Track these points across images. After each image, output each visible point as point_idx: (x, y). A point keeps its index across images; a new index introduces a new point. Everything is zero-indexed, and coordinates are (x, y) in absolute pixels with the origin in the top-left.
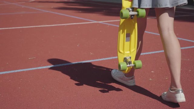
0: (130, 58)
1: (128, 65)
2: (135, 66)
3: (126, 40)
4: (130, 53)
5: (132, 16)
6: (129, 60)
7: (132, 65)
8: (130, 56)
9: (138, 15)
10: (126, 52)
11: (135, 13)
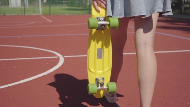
0: (103, 79)
1: (100, 88)
2: (108, 89)
3: (97, 57)
4: (103, 73)
5: (102, 25)
6: (101, 81)
7: (104, 87)
8: (103, 76)
9: (109, 25)
10: (98, 72)
11: (107, 23)
